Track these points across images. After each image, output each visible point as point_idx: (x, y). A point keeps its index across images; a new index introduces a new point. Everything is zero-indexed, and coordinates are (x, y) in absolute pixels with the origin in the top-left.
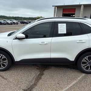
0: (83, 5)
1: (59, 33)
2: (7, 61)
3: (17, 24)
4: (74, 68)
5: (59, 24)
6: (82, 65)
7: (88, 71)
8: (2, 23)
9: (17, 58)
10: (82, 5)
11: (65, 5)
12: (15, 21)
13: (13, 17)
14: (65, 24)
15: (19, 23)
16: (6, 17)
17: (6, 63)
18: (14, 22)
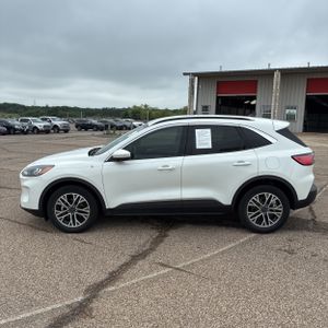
0: (280, 70)
1: (198, 147)
2: (87, 209)
3: (66, 131)
4: (234, 226)
5: (197, 131)
6: (250, 215)
7: (261, 226)
8: (16, 130)
9: (112, 202)
10: (275, 70)
11: (224, 70)
12: (59, 122)
13: (47, 107)
14: (209, 131)
15: (72, 127)
16: (23, 107)
17: (87, 212)
18: (56, 126)
